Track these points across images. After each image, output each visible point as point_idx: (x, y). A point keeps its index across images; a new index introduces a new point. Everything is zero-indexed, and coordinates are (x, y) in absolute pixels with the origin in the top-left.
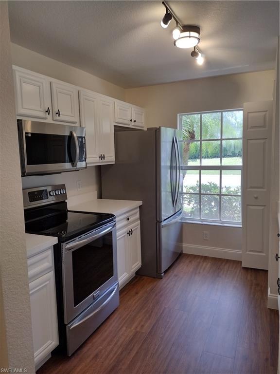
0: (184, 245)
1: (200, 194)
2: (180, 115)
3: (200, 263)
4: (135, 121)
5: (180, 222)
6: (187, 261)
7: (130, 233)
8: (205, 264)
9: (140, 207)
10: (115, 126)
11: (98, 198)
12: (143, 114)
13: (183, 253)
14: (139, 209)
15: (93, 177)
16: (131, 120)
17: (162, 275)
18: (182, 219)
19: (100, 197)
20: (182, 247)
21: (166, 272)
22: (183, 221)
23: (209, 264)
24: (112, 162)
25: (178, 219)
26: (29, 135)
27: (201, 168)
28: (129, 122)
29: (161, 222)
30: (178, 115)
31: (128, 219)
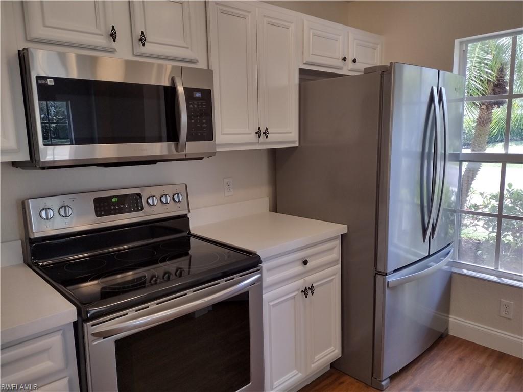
0: (453, 319)
1: (500, 216)
2: (461, 43)
3: (483, 367)
4: (355, 61)
5: (446, 271)
6: (454, 358)
7: (308, 291)
8: (495, 373)
9: (343, 237)
10: (302, 71)
11: (270, 211)
12: (379, 46)
13: (447, 335)
14: (338, 242)
15: (262, 170)
16: (345, 59)
17: (383, 383)
18: (452, 264)
19: (275, 208)
20: (447, 322)
21: (393, 377)
22: (454, 270)
23: (507, 375)
24: (294, 142)
25: (441, 265)
26: (50, 82)
27: (505, 159)
28: (340, 63)
29: (386, 274)
30: (457, 42)
31: (305, 263)
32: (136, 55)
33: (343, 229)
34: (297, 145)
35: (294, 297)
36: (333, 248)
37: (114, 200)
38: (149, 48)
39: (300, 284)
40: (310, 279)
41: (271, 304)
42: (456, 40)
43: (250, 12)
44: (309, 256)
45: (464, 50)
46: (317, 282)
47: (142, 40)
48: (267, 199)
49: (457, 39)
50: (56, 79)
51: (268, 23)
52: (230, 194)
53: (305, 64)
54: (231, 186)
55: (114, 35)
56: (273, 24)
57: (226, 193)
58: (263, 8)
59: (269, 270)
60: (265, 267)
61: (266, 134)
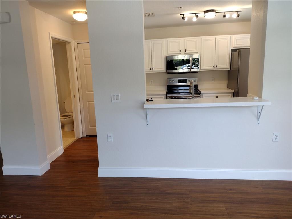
11: (227, 88)
32: (185, 53)
33: (233, 91)
34: (230, 69)
36: (229, 96)
37: (182, 80)
38: (187, 52)
43: (213, 39)
44: (219, 96)
47: (185, 51)
51: (219, 40)
52: (214, 82)
53: (234, 47)
54: (214, 80)
55: (180, 51)
56: (221, 40)
57: (212, 82)
58: (218, 37)
59: (205, 96)
60: (203, 95)
61: (216, 67)
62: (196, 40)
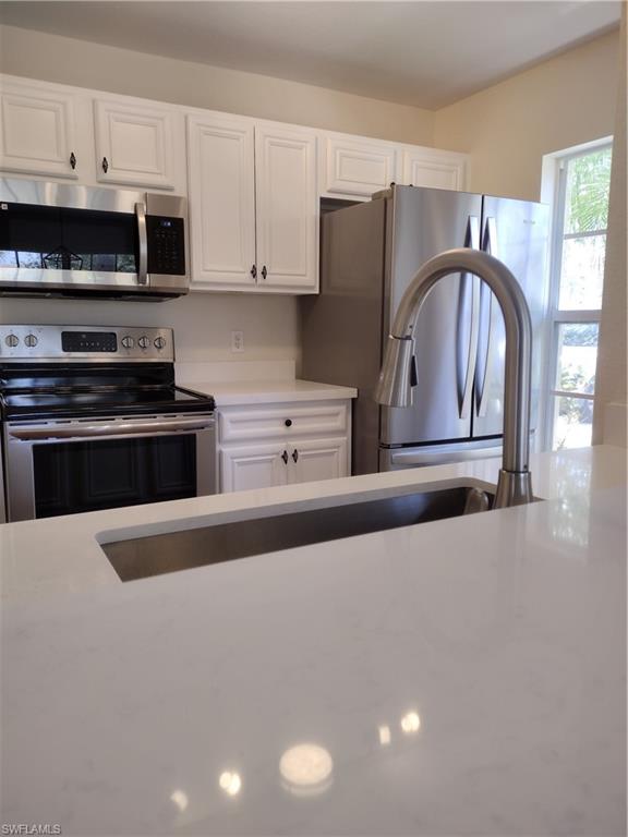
32: (100, 182)
33: (352, 393)
34: (317, 292)
35: (271, 461)
36: (337, 414)
37: (84, 336)
38: (111, 174)
39: (280, 446)
40: (294, 444)
41: (236, 460)
42: (545, 157)
43: (243, 132)
44: (295, 417)
45: (561, 170)
46: (304, 450)
47: (105, 167)
48: (293, 363)
49: (545, 153)
50: (9, 204)
51: (272, 144)
52: (239, 350)
53: (329, 191)
54: (241, 341)
55: (73, 163)
56: (278, 145)
57: (235, 349)
58: (265, 127)
59: (233, 422)
60: (226, 416)
61: (264, 274)
62: (162, 119)
